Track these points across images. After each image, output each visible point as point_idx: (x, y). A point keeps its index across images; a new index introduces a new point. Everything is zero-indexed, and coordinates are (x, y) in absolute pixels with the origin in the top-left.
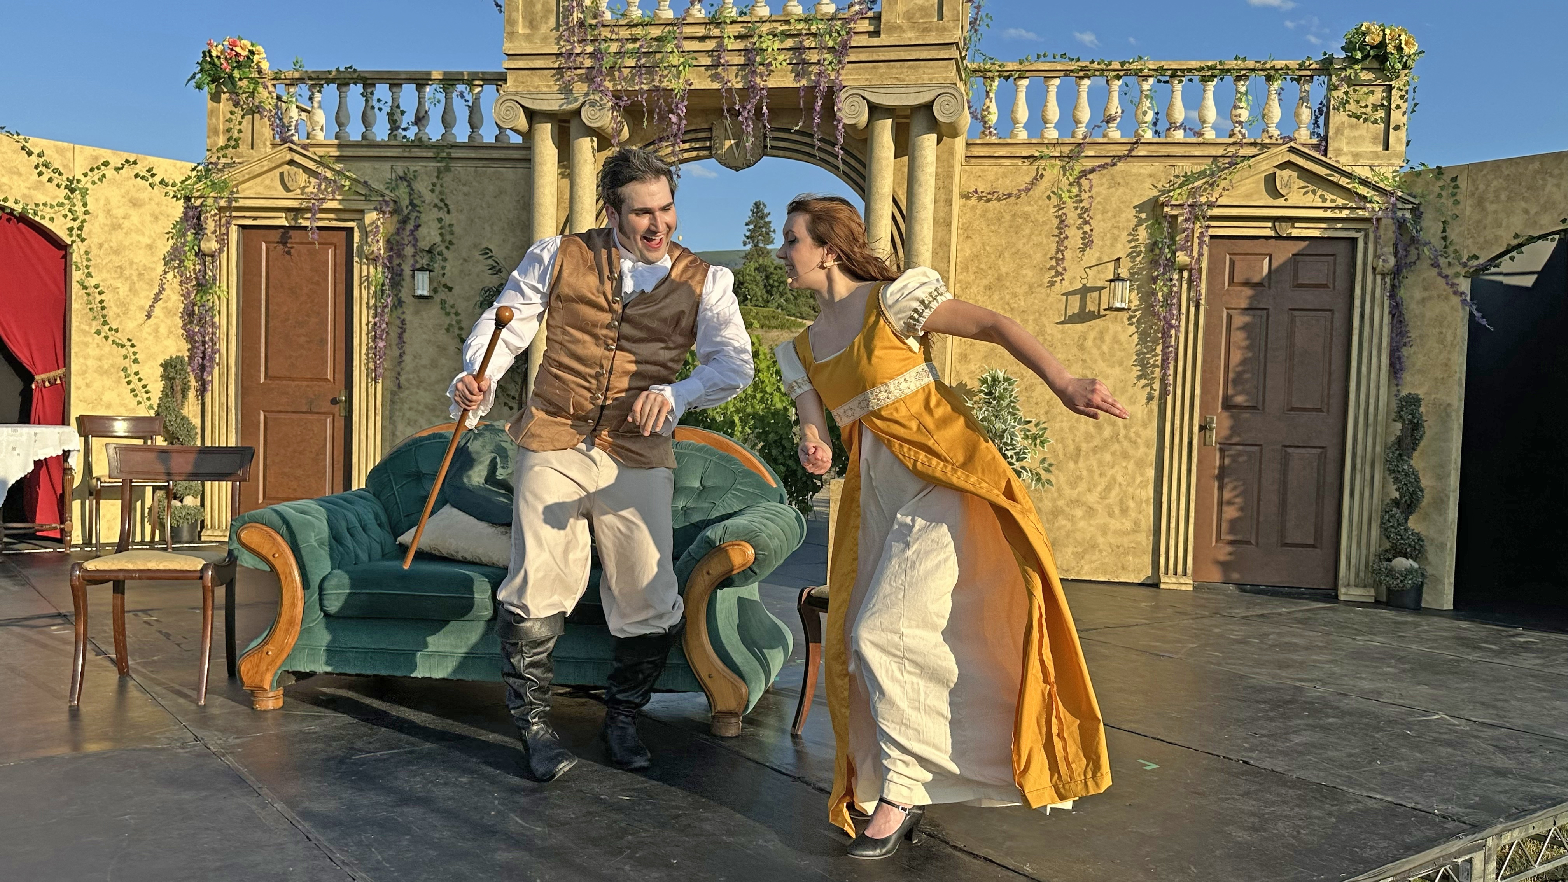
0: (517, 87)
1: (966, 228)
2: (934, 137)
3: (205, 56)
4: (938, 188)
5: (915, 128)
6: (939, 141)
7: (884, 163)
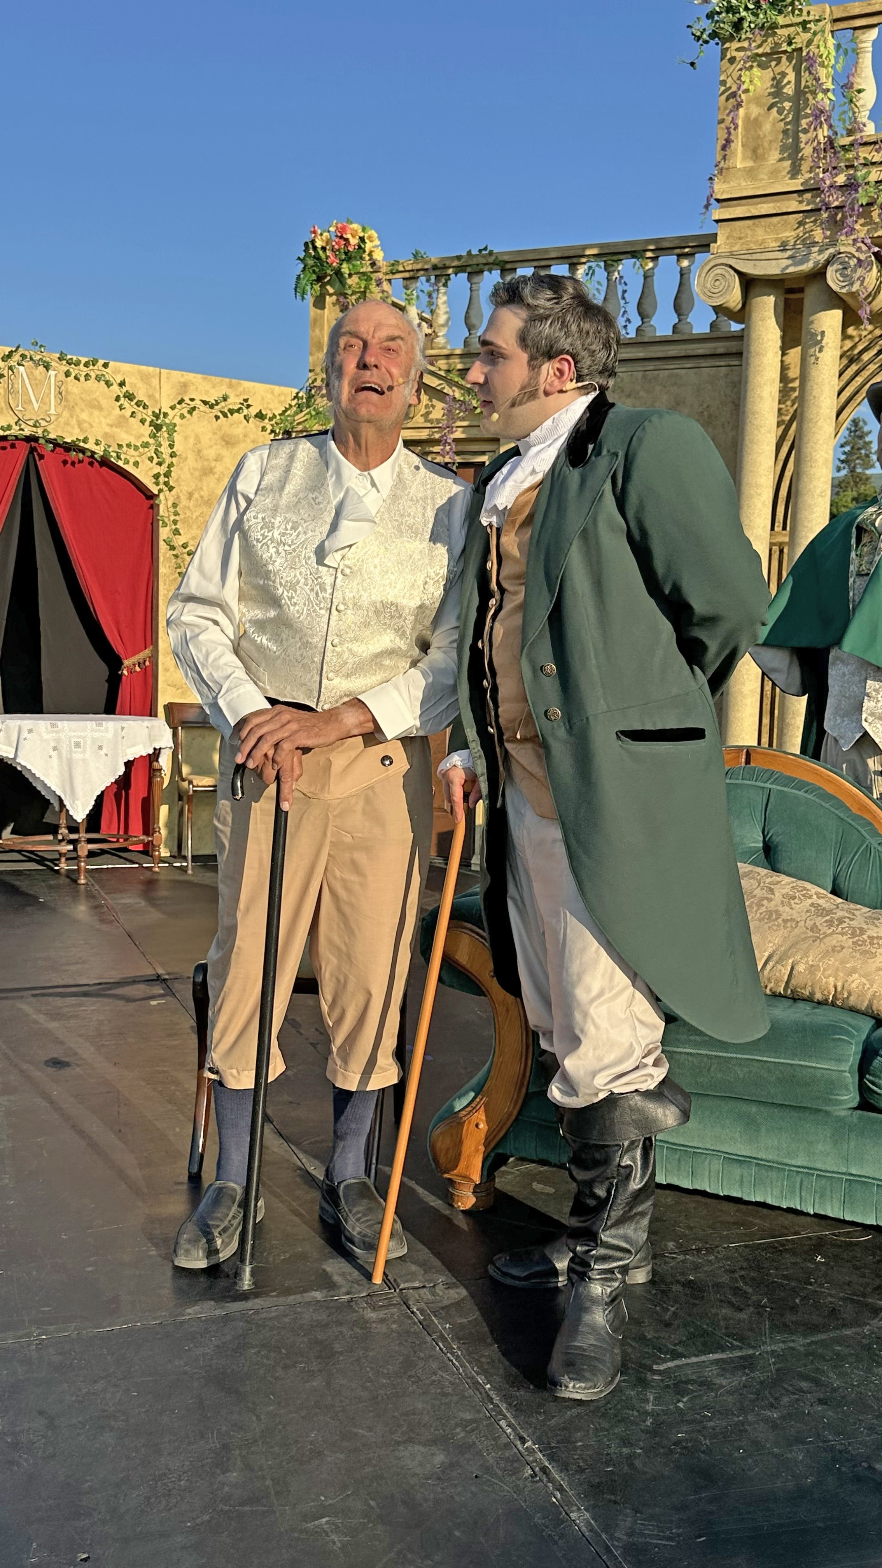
0: (731, 245)
3: (306, 250)
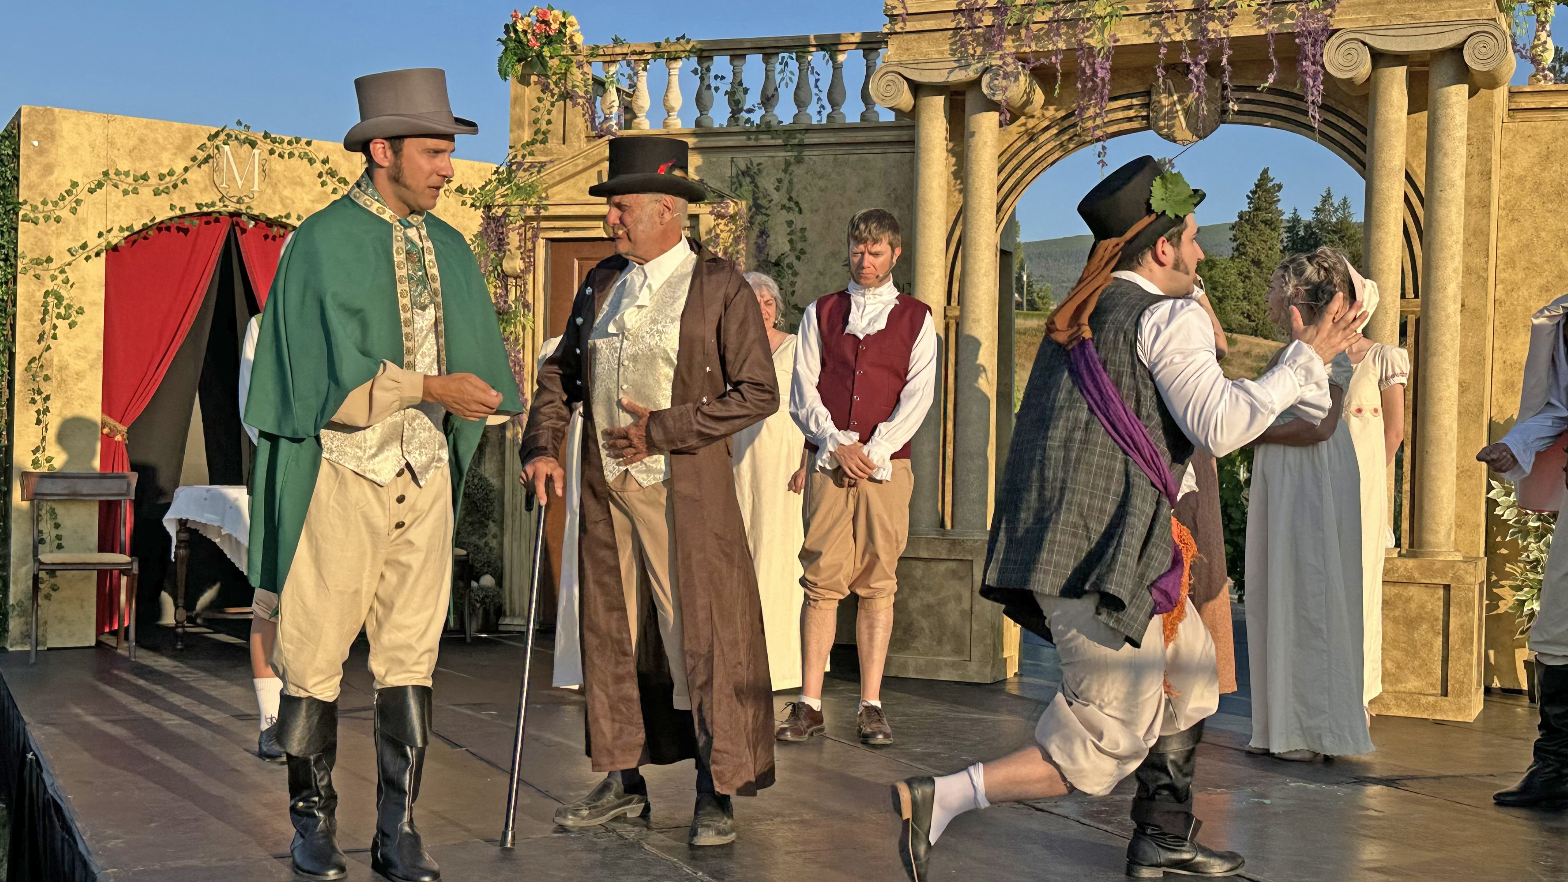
0: (903, 55)
1: (1511, 209)
2: (1465, 88)
3: (507, 32)
4: (1470, 157)
5: (1435, 79)
6: (1472, 94)
7: (1393, 127)
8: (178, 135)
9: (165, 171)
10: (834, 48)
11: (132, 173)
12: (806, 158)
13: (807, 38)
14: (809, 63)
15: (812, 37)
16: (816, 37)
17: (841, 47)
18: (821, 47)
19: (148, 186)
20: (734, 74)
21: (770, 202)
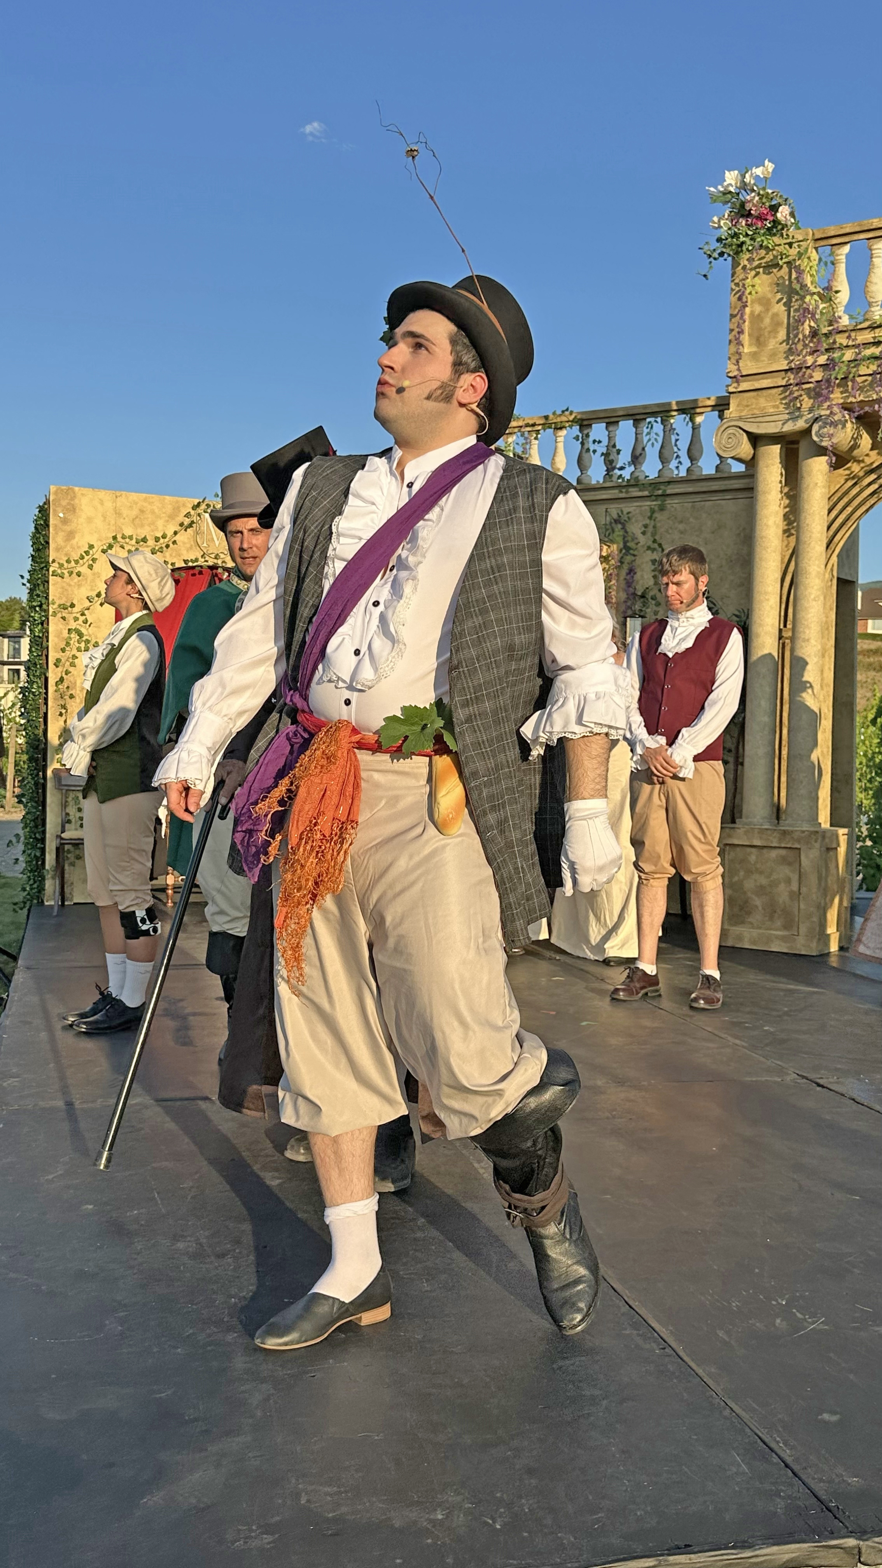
0: (741, 411)
8: (170, 506)
9: (159, 535)
10: (692, 411)
11: (134, 537)
12: (668, 506)
13: (670, 404)
14: (672, 425)
15: (674, 403)
16: (678, 403)
17: (698, 410)
18: (682, 411)
19: (148, 546)
20: (609, 438)
21: (637, 544)
